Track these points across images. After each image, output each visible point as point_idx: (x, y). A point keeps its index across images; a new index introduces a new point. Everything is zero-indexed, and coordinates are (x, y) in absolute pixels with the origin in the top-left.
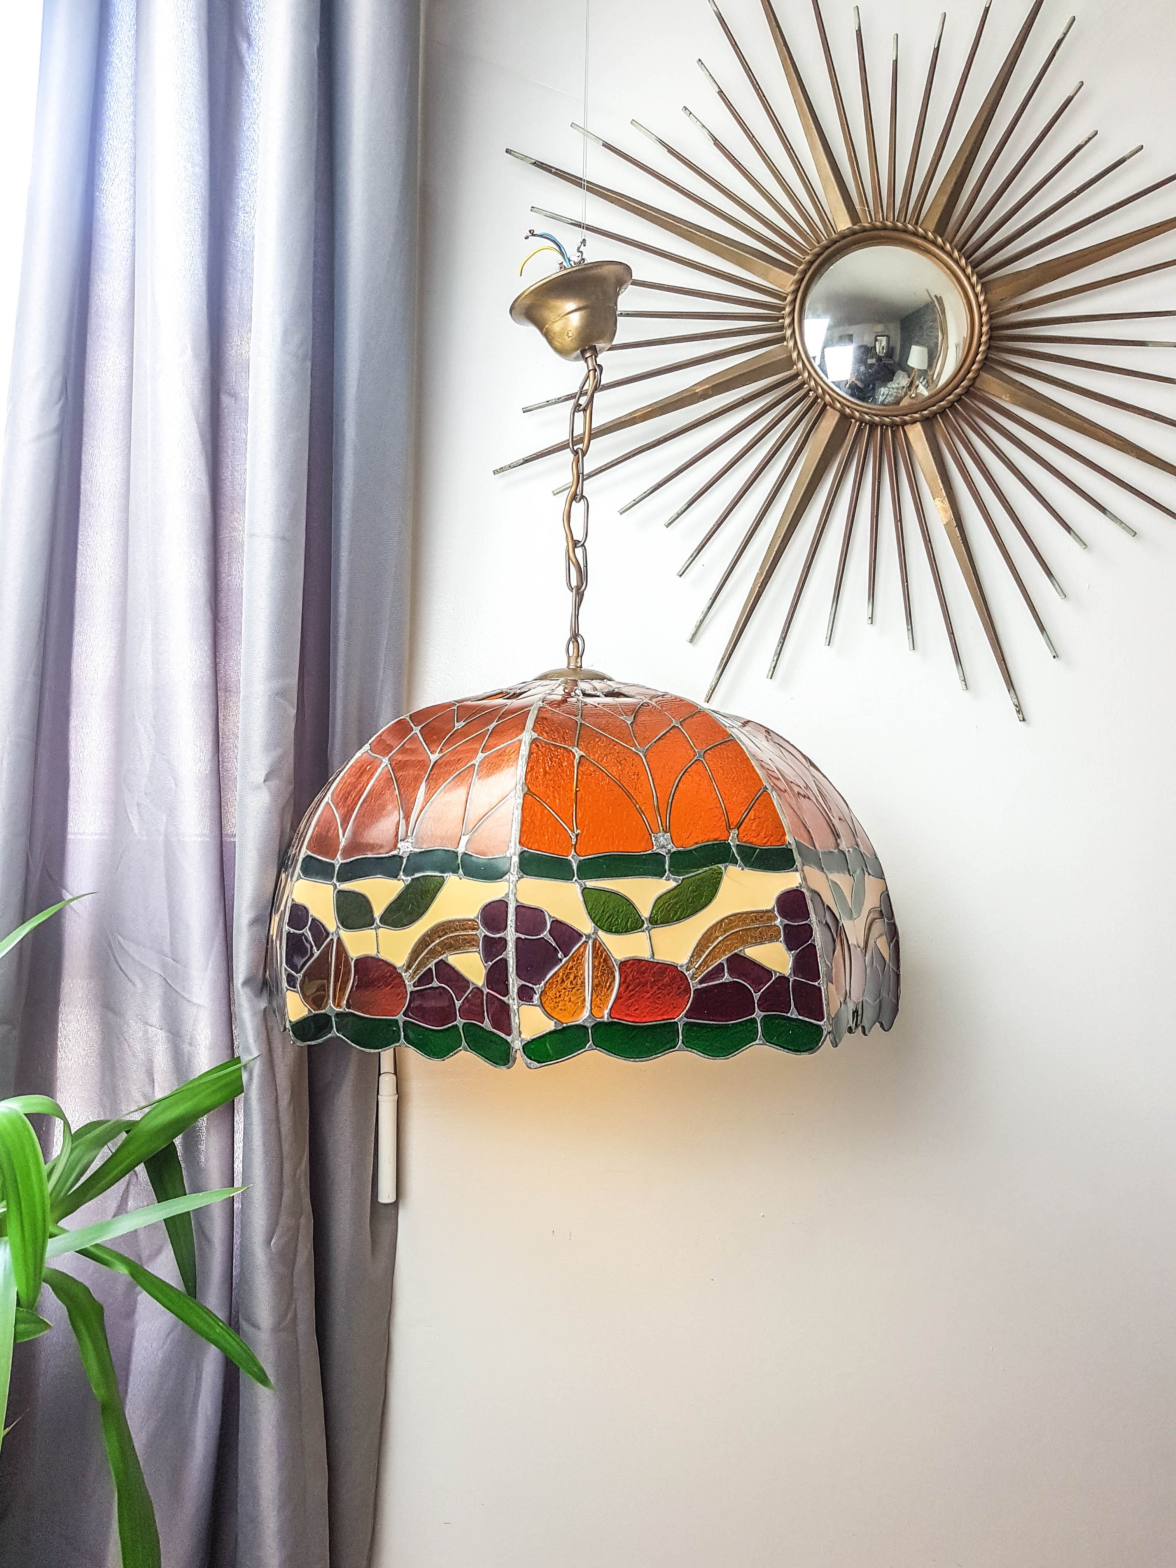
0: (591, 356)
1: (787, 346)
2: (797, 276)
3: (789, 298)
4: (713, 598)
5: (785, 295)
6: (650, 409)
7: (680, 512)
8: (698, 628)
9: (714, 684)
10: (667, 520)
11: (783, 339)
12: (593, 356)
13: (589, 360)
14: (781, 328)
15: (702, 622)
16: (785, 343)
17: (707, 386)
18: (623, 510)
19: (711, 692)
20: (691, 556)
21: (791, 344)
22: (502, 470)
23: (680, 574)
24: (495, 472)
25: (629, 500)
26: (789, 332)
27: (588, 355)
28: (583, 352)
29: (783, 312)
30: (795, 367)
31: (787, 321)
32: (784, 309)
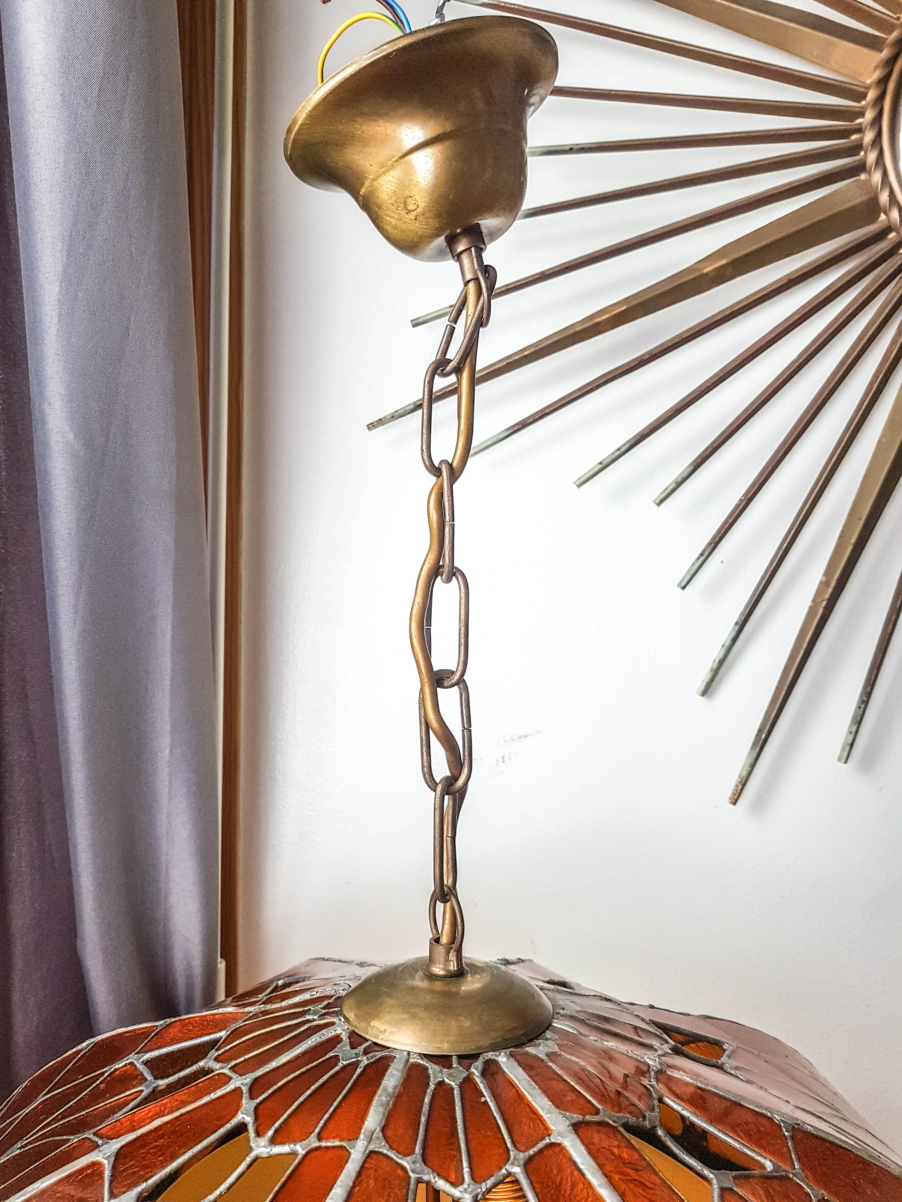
0: (469, 249)
1: (869, 181)
2: (886, 53)
3: (871, 95)
4: (740, 623)
5: (862, 90)
6: (624, 308)
7: (680, 480)
8: (716, 672)
9: (745, 773)
10: (657, 491)
11: (861, 167)
12: (473, 249)
13: (465, 257)
14: (857, 148)
15: (722, 662)
16: (863, 177)
17: (724, 262)
18: (581, 481)
19: (740, 787)
20: (702, 555)
21: (877, 177)
22: (381, 422)
23: (683, 584)
24: (371, 426)
25: (592, 463)
26: (872, 157)
27: (460, 248)
28: (451, 241)
29: (859, 121)
30: (883, 217)
31: (869, 136)
32: (862, 114)
